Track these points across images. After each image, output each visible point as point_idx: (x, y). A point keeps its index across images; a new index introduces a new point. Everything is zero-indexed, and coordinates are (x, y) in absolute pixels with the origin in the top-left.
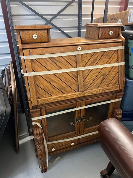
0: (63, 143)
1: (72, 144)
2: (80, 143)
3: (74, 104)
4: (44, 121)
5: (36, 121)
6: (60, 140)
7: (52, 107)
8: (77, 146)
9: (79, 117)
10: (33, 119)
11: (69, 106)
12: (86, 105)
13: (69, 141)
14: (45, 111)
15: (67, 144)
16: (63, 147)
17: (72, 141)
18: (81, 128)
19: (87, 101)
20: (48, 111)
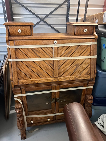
0: (40, 118)
1: (49, 120)
2: (56, 120)
3: (50, 87)
4: (24, 99)
5: (17, 98)
6: (38, 115)
7: (31, 88)
8: (53, 121)
9: (54, 98)
10: (15, 96)
11: (46, 88)
12: (60, 89)
13: (46, 117)
14: (25, 90)
15: (44, 119)
16: (41, 121)
17: (49, 117)
18: (56, 108)
19: (61, 85)
20: (27, 91)
